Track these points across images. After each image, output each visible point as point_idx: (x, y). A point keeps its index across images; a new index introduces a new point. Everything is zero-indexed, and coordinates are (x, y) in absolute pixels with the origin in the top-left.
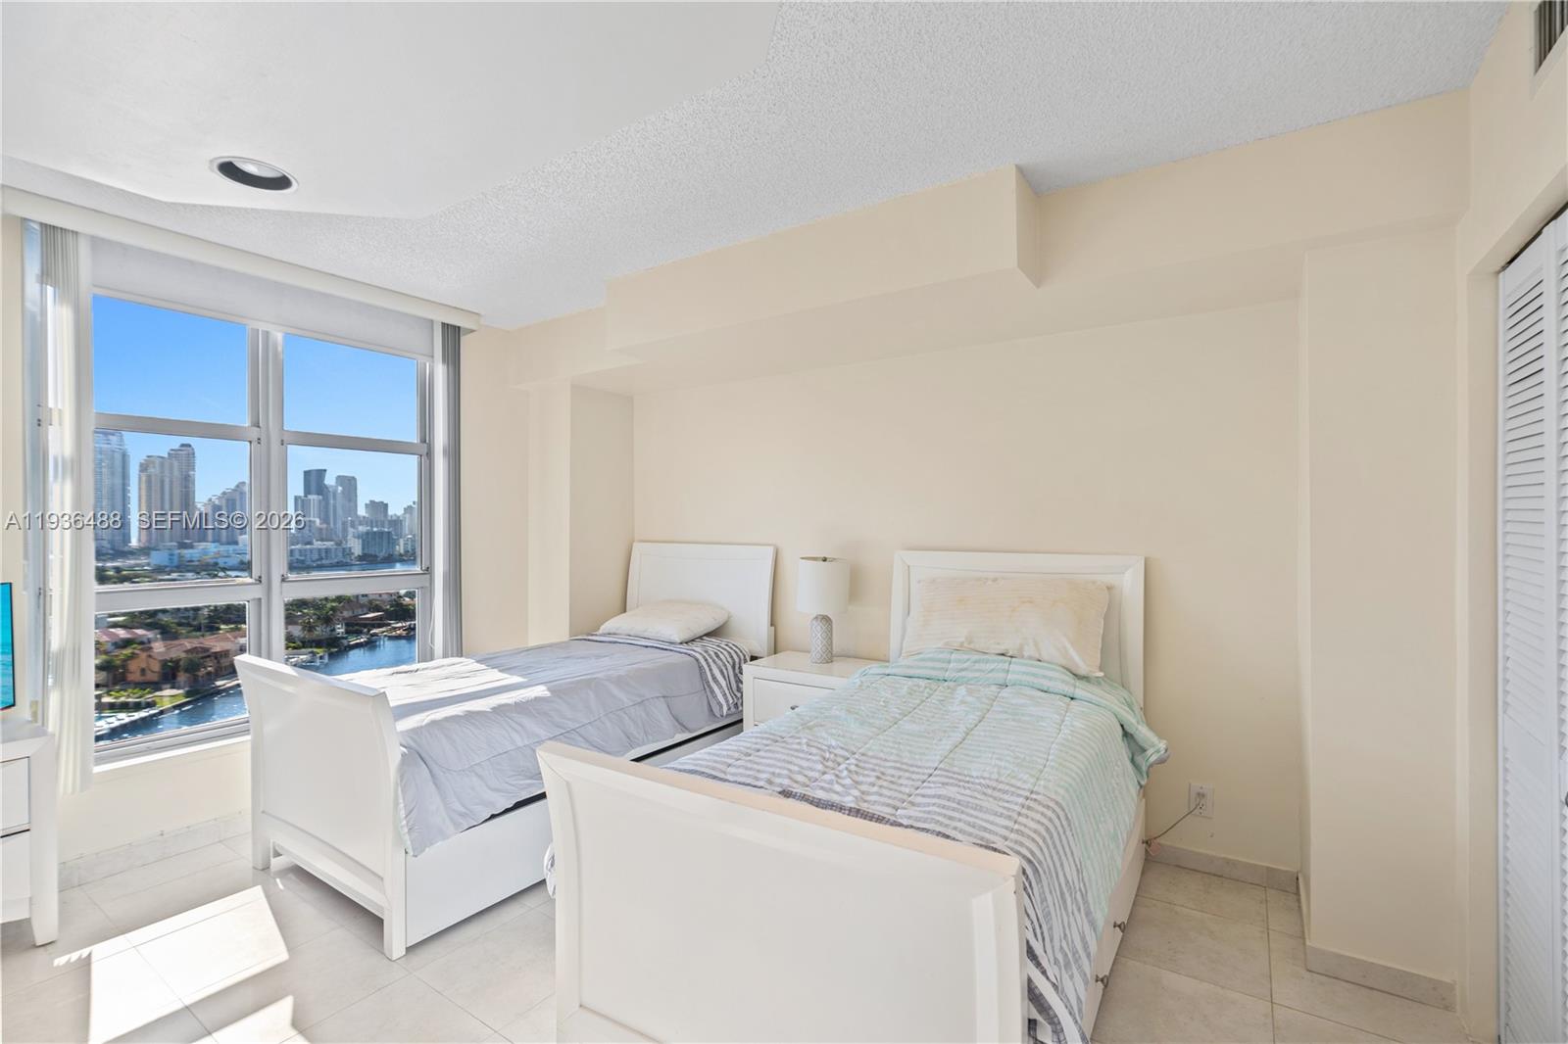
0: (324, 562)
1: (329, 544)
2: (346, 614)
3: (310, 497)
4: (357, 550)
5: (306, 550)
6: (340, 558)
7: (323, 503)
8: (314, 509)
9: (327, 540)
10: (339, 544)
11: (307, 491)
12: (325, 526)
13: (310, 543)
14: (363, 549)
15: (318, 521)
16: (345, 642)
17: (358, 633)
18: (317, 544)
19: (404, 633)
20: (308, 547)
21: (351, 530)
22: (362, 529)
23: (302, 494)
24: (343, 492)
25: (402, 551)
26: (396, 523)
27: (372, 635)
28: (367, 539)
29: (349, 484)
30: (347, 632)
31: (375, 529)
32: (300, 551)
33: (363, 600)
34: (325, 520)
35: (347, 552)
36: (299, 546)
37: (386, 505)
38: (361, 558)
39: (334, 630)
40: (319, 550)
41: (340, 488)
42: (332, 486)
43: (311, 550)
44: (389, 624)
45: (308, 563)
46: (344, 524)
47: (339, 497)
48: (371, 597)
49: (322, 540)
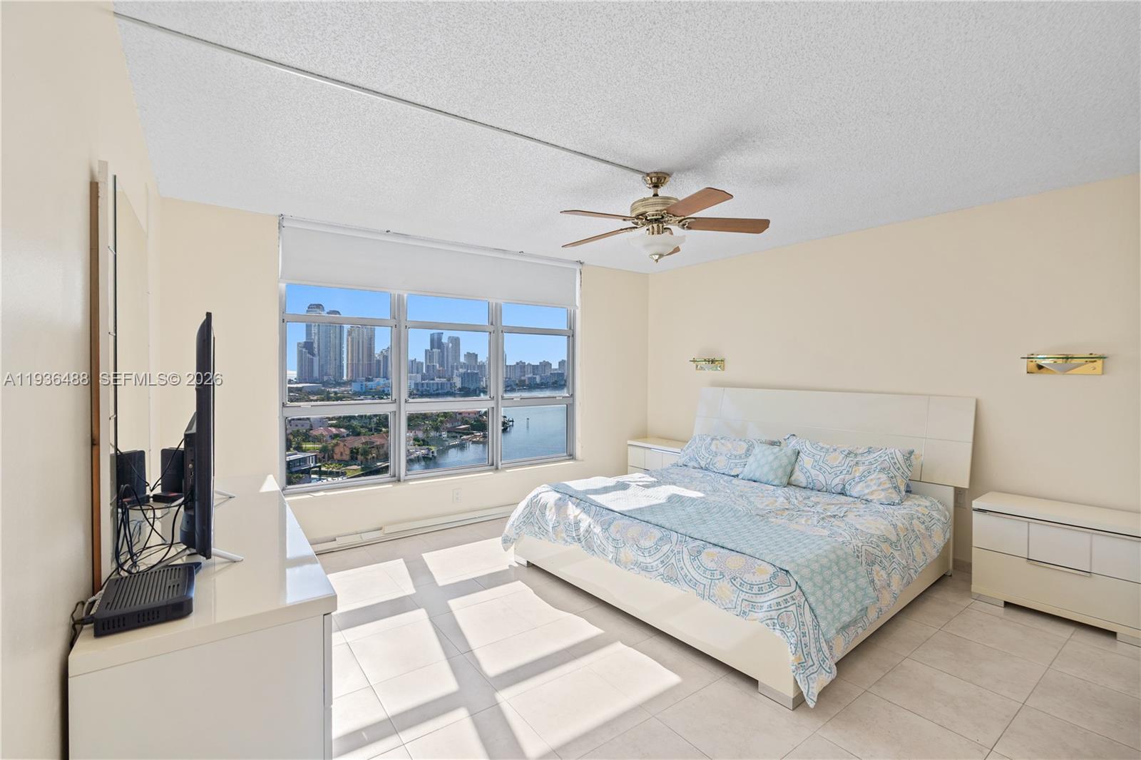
0: (440, 391)
1: (444, 380)
2: (449, 425)
3: (434, 350)
4: (459, 385)
5: (430, 384)
6: (449, 389)
7: (441, 354)
8: (436, 357)
9: (443, 378)
10: (449, 380)
11: (432, 346)
12: (441, 368)
13: (433, 379)
14: (462, 384)
15: (438, 365)
16: (447, 443)
17: (455, 437)
18: (437, 380)
19: (481, 440)
20: (432, 382)
21: (455, 371)
22: (461, 370)
23: (429, 348)
24: (452, 347)
25: (484, 386)
26: (482, 366)
27: (462, 440)
28: (464, 377)
29: (456, 342)
30: (448, 437)
31: (469, 371)
32: (427, 384)
33: (459, 417)
34: (442, 365)
35: (453, 385)
36: (426, 381)
37: (477, 355)
38: (460, 390)
39: (441, 436)
40: (437, 384)
41: (450, 345)
42: (446, 343)
43: (433, 384)
44: (473, 434)
45: (432, 391)
46: (452, 367)
47: (450, 350)
48: (463, 415)
49: (440, 378)
